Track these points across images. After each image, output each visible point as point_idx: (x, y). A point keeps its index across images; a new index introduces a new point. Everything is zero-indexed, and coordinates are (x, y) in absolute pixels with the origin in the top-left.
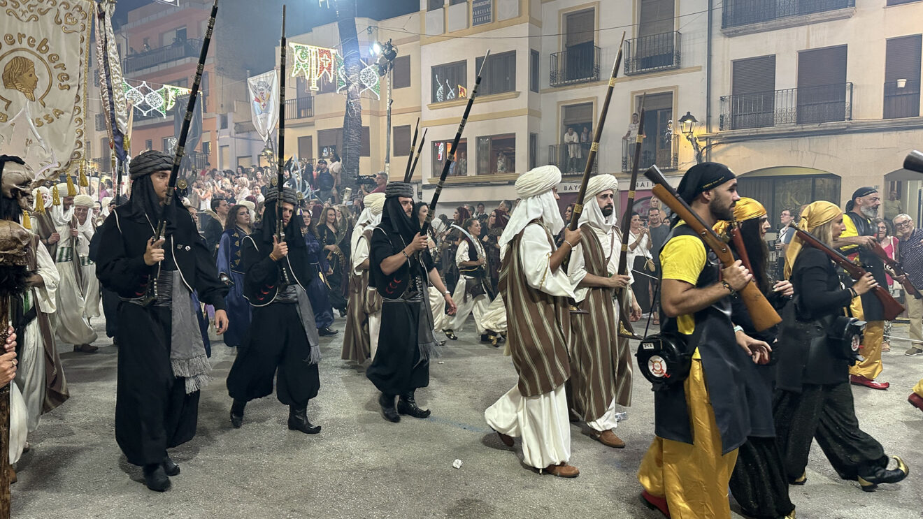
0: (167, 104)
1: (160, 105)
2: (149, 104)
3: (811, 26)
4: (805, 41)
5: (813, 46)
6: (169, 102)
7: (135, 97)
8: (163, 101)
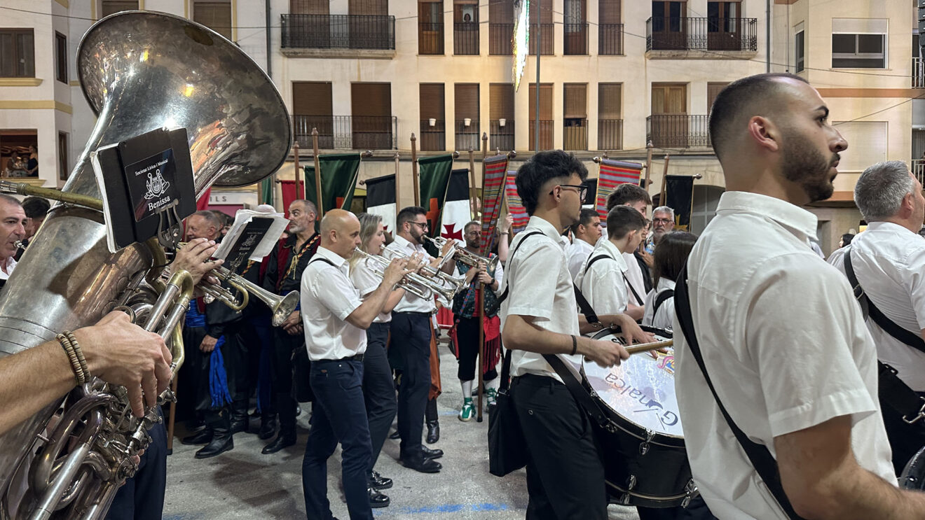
3: (360, 61)
4: (357, 73)
5: (364, 79)
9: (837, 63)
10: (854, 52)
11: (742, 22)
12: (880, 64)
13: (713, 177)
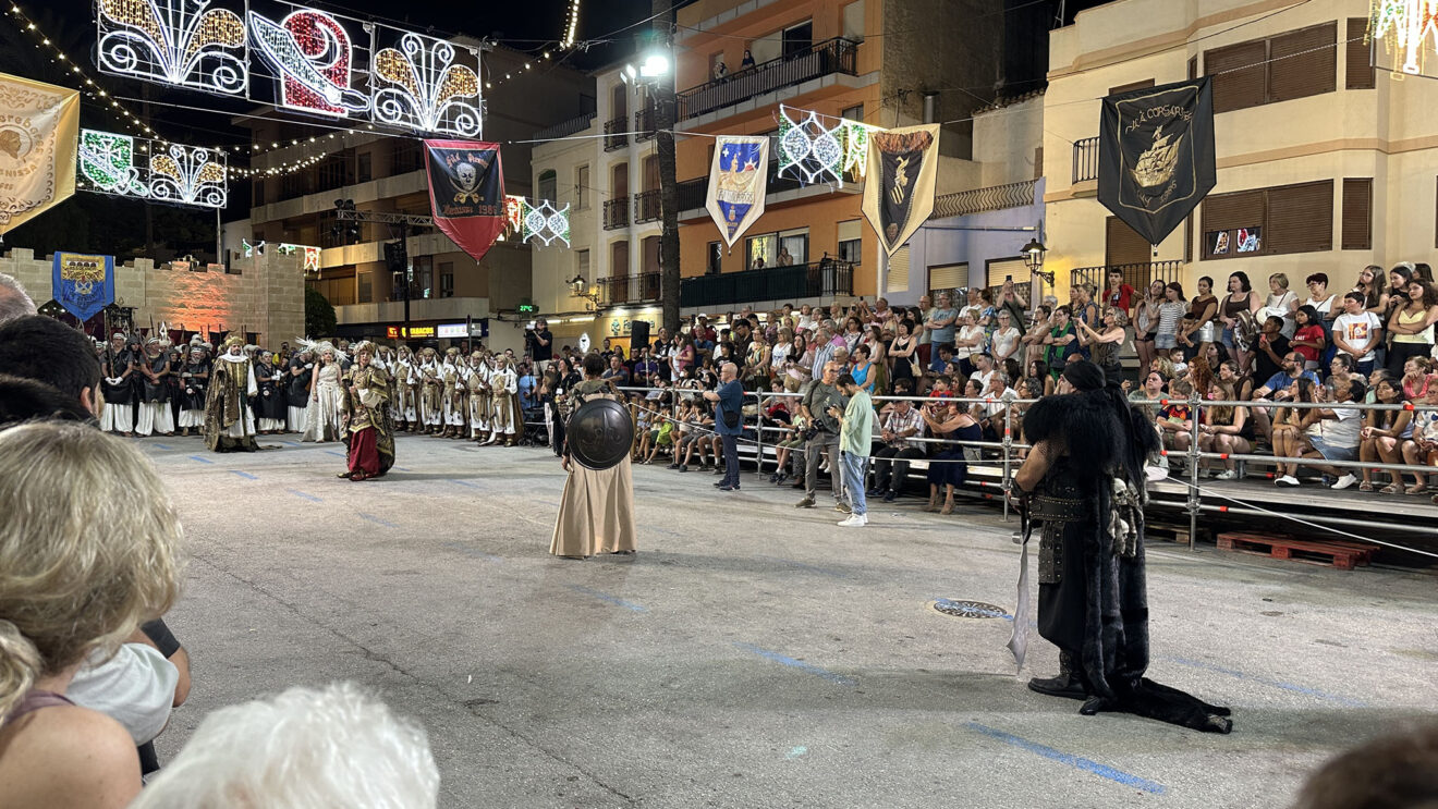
0: (845, 157)
1: (835, 162)
2: (819, 160)
6: (849, 155)
7: (797, 145)
8: (841, 153)
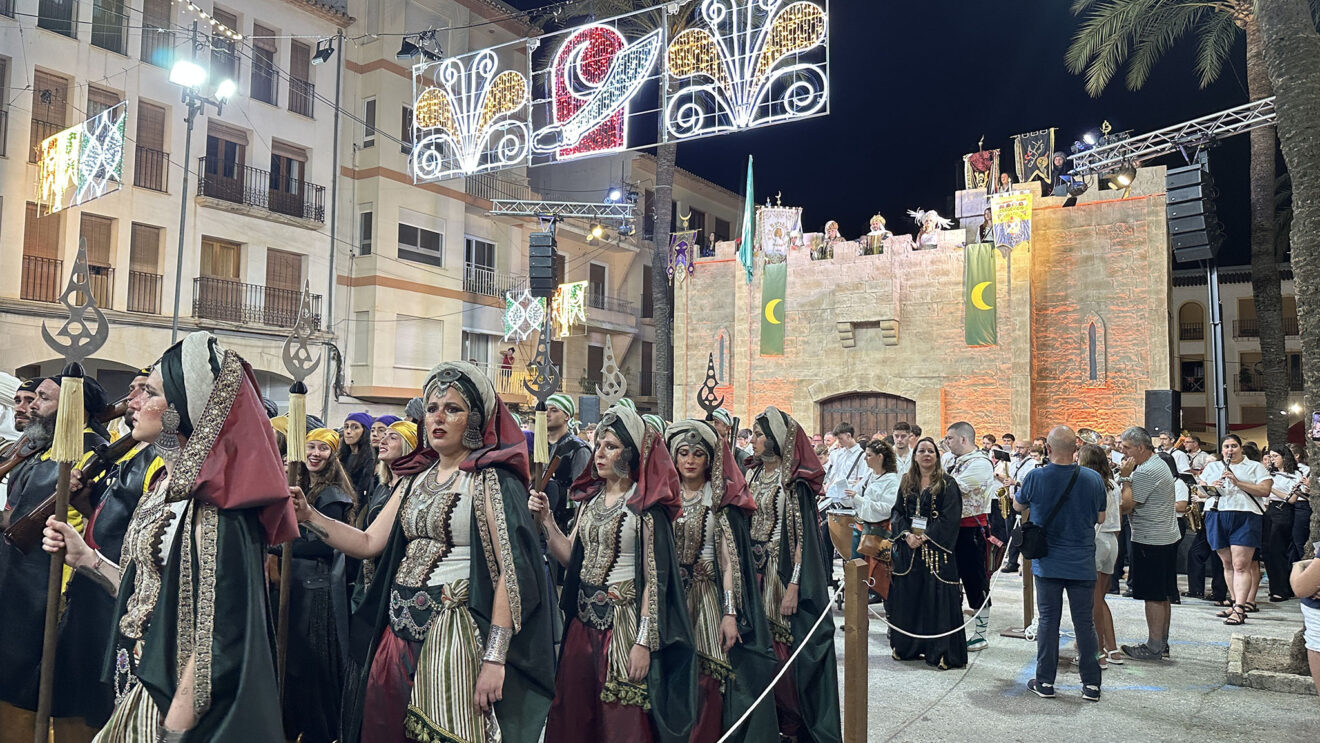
9: (402, 254)
10: (416, 245)
11: (306, 187)
12: (436, 262)
13: (269, 362)
